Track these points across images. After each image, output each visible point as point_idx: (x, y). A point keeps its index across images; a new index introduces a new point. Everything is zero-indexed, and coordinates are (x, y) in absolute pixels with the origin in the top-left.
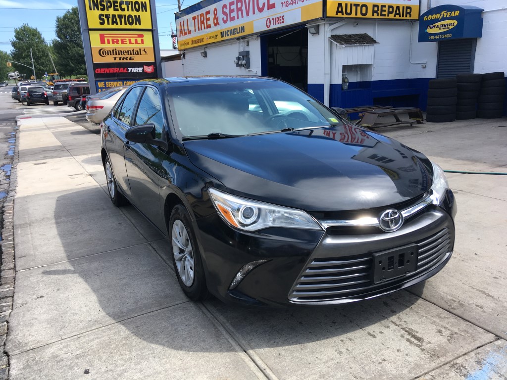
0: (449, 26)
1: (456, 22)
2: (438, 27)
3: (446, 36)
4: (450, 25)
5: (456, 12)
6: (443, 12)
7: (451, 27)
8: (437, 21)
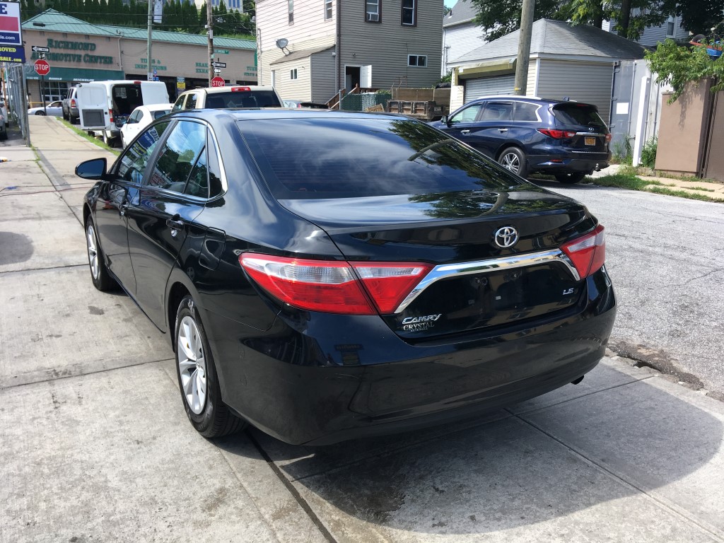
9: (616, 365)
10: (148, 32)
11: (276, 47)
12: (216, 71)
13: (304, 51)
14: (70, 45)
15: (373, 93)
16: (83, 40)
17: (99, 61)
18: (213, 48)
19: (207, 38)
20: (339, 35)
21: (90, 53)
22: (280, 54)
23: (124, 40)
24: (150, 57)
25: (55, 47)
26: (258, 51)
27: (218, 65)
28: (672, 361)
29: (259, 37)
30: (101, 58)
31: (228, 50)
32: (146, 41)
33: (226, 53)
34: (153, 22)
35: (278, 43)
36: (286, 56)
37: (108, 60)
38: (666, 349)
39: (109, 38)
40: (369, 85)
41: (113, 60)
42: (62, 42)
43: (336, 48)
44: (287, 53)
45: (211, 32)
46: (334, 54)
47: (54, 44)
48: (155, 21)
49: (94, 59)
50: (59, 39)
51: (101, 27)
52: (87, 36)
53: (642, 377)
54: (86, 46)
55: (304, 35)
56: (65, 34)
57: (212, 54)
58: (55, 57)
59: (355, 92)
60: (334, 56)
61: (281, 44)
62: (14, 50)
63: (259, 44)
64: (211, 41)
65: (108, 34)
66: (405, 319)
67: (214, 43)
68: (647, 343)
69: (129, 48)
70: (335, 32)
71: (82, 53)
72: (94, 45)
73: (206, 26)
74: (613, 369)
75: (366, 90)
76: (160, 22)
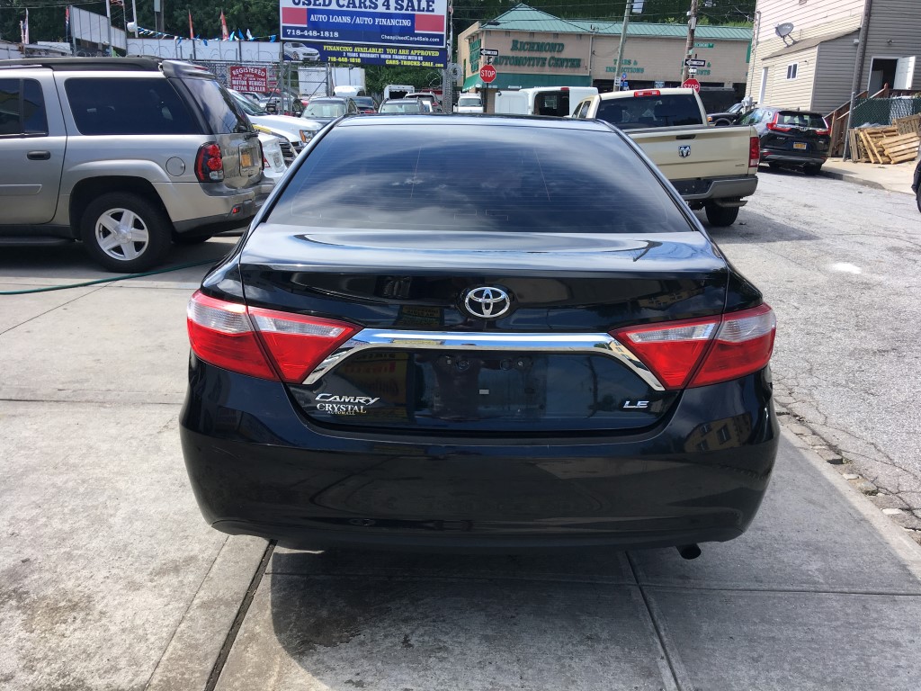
10: (623, 25)
11: (776, 35)
12: (691, 71)
13: (815, 38)
14: (535, 48)
15: (909, 97)
16: (551, 40)
17: (565, 64)
18: (693, 40)
19: (687, 28)
20: (869, 14)
21: (556, 55)
22: (779, 45)
23: (597, 37)
24: (621, 57)
25: (520, 50)
26: (754, 42)
27: (695, 63)
29: (757, 23)
30: (567, 60)
31: (713, 42)
32: (620, 37)
33: (709, 47)
34: (631, 13)
35: (778, 30)
36: (788, 46)
37: (576, 63)
39: (580, 36)
40: (908, 85)
41: (582, 63)
42: (527, 43)
43: (862, 32)
44: (790, 42)
45: (693, 20)
46: (856, 41)
47: (519, 46)
48: (634, 11)
49: (559, 63)
50: (526, 39)
51: (575, 23)
52: (556, 35)
54: (553, 47)
55: (818, 17)
56: (532, 34)
57: (690, 48)
58: (518, 62)
59: (882, 95)
60: (857, 45)
61: (782, 31)
62: (437, 54)
63: (756, 32)
64: (692, 32)
65: (580, 30)
66: (320, 395)
67: (696, 34)
69: (603, 47)
70: (862, 10)
71: (548, 55)
72: (563, 45)
73: (688, 13)
75: (900, 92)
76: (640, 11)
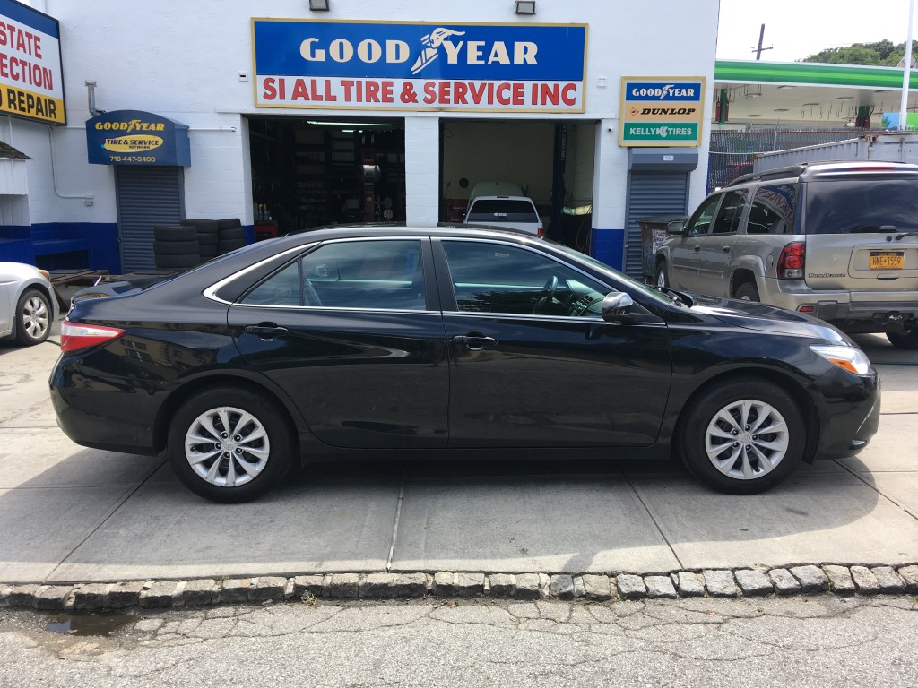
0: (147, 145)
1: (161, 141)
2: (126, 142)
3: (145, 159)
4: (150, 142)
5: (158, 125)
6: (134, 122)
7: (152, 147)
8: (124, 133)
9: (99, 570)
28: (35, 644)
38: (52, 660)
53: (59, 570)
68: (90, 660)
74: (98, 562)
